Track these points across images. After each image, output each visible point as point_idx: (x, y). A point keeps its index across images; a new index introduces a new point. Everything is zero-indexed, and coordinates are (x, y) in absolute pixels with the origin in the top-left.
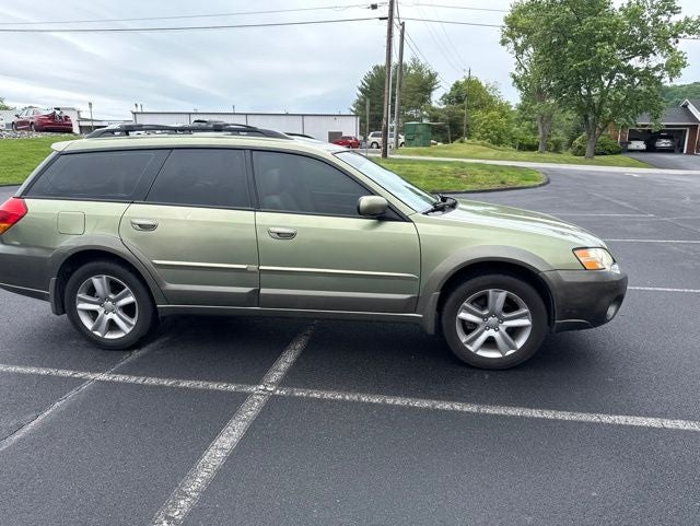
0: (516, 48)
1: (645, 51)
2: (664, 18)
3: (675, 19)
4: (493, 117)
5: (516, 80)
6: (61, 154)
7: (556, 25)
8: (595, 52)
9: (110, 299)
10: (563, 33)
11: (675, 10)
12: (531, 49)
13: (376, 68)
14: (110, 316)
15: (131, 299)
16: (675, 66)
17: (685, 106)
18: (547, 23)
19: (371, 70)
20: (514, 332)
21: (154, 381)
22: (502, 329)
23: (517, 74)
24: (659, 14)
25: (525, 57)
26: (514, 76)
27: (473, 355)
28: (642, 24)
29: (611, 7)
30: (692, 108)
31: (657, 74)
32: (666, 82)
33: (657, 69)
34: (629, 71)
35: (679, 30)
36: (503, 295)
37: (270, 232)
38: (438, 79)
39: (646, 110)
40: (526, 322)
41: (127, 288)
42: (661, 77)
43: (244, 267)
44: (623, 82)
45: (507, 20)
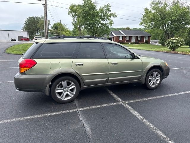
0: (73, 16)
1: (104, 19)
2: (107, 12)
3: (110, 13)
4: (67, 34)
5: (73, 24)
6: (43, 44)
7: (86, 11)
8: (95, 19)
9: (66, 88)
10: (87, 13)
11: (110, 11)
12: (76, 16)
13: (30, 17)
14: (66, 93)
15: (74, 86)
16: (111, 24)
17: (111, 33)
18: (83, 10)
19: (28, 18)
20: (157, 80)
21: (95, 107)
22: (155, 80)
23: (73, 22)
24: (107, 11)
25: (75, 18)
26: (73, 23)
27: (151, 86)
28: (104, 13)
29: (96, 8)
30: (113, 33)
31: (108, 25)
32: (110, 27)
33: (108, 24)
34: (102, 24)
35: (110, 15)
36: (156, 73)
37: (112, 64)
38: (50, 22)
39: (106, 33)
40: (159, 78)
41: (73, 84)
42: (109, 26)
43: (106, 73)
44: (101, 26)
45: (70, 8)
